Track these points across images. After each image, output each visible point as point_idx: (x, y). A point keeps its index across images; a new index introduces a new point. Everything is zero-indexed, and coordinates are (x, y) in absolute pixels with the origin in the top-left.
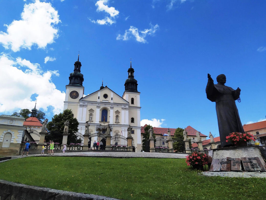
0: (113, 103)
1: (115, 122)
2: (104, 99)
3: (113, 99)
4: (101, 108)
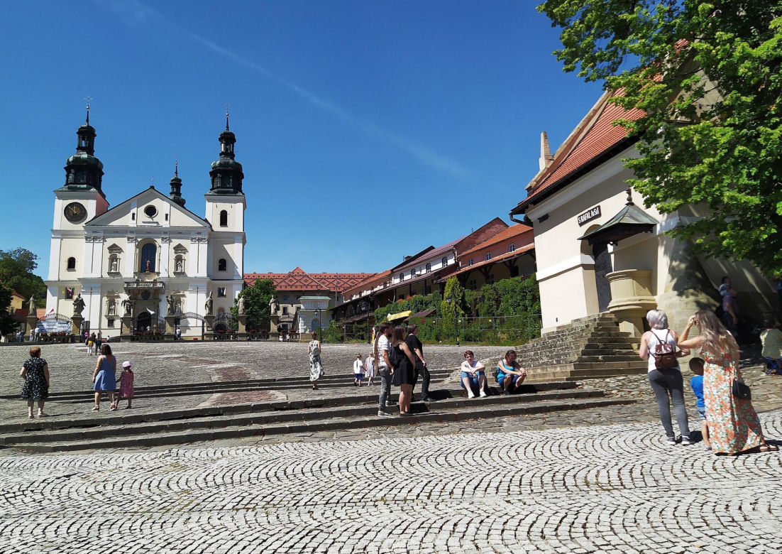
0: (168, 226)
2: (146, 218)
3: (169, 216)
4: (138, 242)
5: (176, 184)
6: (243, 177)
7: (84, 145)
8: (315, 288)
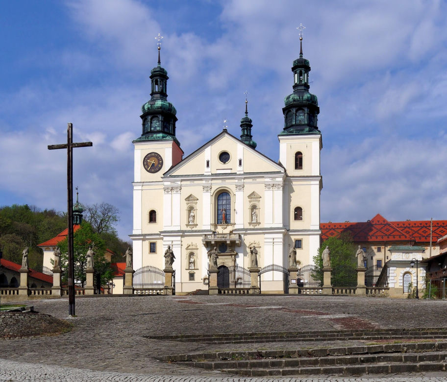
0: (242, 172)
1: (250, 224)
2: (221, 165)
3: (242, 161)
4: (213, 191)
5: (247, 125)
6: (318, 112)
7: (157, 90)
8: (397, 238)
